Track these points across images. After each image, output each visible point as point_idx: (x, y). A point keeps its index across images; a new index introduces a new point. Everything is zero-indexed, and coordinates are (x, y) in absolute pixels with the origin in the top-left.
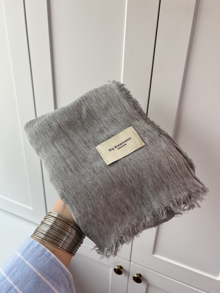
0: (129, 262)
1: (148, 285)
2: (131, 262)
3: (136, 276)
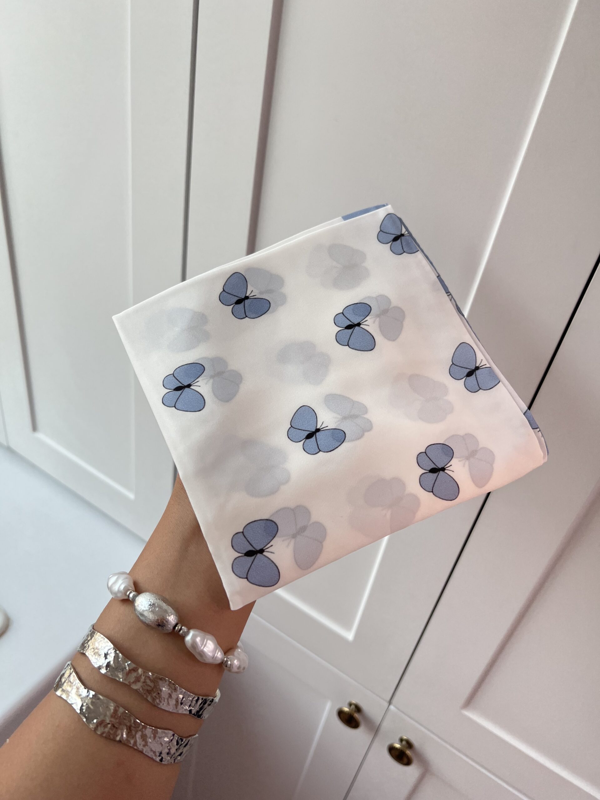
0: (386, 704)
1: (426, 772)
2: (392, 707)
3: (398, 746)
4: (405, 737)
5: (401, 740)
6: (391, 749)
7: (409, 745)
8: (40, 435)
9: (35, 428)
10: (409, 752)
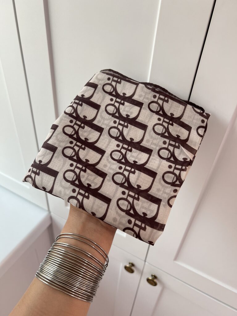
0: (144, 262)
1: (164, 287)
3: (150, 278)
5: (152, 276)
6: (148, 280)
7: (155, 277)
10: (155, 280)
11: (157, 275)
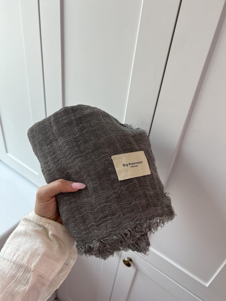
1: (137, 270)
3: (126, 260)
4: (129, 257)
5: (128, 258)
6: (124, 261)
7: (131, 260)
8: (8, 154)
9: (7, 152)
10: (130, 262)
11: (132, 259)
